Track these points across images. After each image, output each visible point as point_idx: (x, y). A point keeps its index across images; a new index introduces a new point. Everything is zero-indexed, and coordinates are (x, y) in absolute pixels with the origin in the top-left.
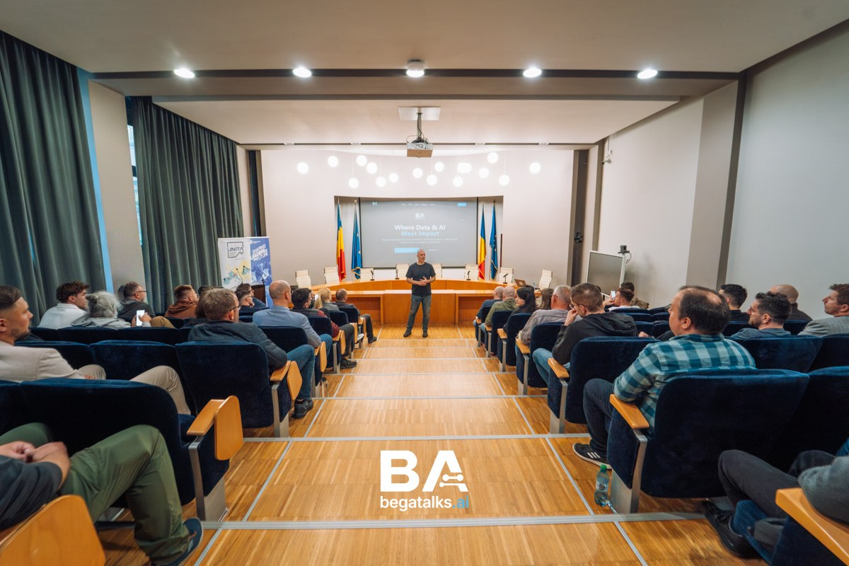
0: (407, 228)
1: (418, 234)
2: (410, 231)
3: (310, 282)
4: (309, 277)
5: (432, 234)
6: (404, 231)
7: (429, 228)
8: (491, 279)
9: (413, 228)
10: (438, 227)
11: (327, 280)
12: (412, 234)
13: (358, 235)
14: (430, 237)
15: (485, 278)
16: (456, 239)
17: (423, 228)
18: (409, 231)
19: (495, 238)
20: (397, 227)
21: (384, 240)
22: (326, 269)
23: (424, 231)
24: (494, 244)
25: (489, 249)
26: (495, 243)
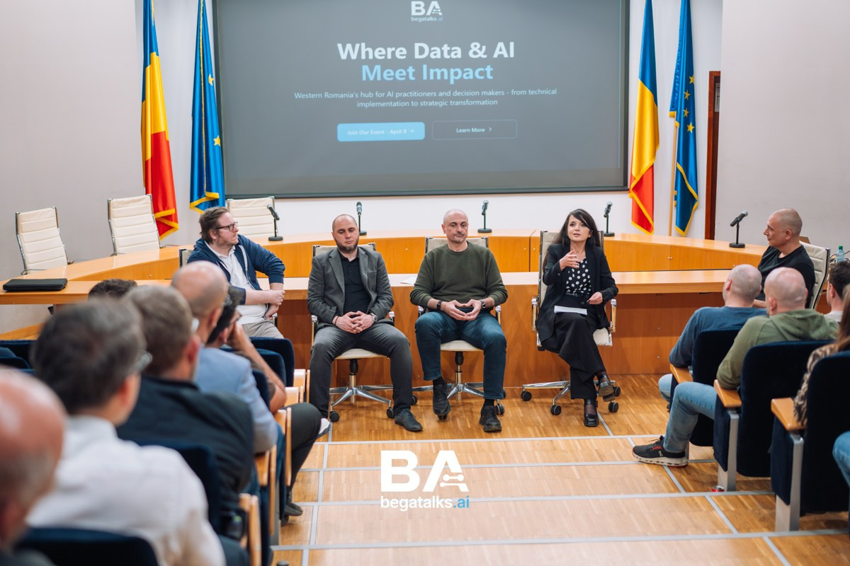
0: (379, 53)
1: (418, 73)
2: (393, 64)
3: (61, 250)
4: (56, 231)
5: (469, 74)
6: (372, 63)
7: (457, 53)
8: (675, 228)
9: (401, 53)
10: (490, 51)
11: (119, 241)
12: (399, 75)
13: (211, 80)
14: (461, 84)
15: (655, 225)
16: (554, 92)
17: (436, 53)
18: (385, 64)
19: (690, 88)
20: (347, 52)
21: (298, 96)
22: (114, 202)
23: (442, 63)
24: (684, 105)
25: (669, 126)
26: (690, 104)
